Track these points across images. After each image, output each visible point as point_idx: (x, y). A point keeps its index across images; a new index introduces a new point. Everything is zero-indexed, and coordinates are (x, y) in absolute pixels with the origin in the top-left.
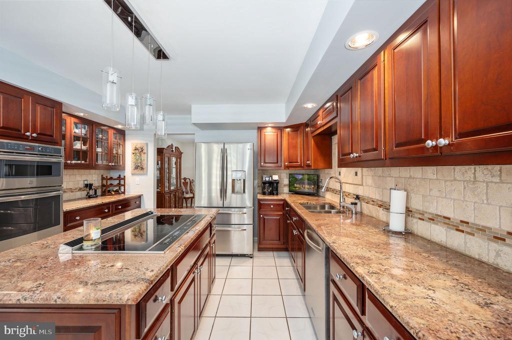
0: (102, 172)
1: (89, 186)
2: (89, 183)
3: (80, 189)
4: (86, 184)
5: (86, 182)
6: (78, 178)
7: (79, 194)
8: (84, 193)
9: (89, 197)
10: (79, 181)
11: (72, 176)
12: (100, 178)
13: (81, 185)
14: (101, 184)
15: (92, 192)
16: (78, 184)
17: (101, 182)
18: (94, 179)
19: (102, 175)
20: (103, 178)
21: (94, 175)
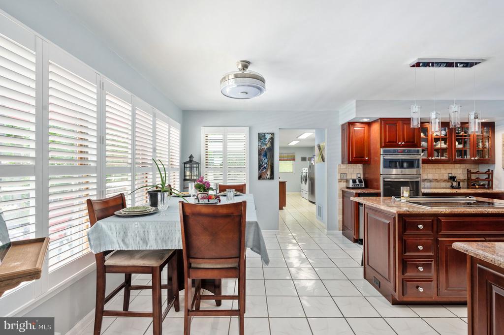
0: (468, 166)
1: (453, 178)
2: (453, 175)
3: (445, 181)
4: (450, 177)
5: (450, 175)
6: (443, 171)
7: (443, 184)
8: (449, 184)
9: (452, 187)
10: (443, 174)
11: (437, 170)
12: (466, 172)
13: (446, 177)
14: (466, 178)
15: (455, 184)
16: (443, 176)
17: (466, 176)
18: (459, 172)
19: (468, 170)
20: (469, 172)
21: (458, 169)
